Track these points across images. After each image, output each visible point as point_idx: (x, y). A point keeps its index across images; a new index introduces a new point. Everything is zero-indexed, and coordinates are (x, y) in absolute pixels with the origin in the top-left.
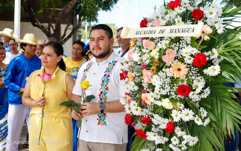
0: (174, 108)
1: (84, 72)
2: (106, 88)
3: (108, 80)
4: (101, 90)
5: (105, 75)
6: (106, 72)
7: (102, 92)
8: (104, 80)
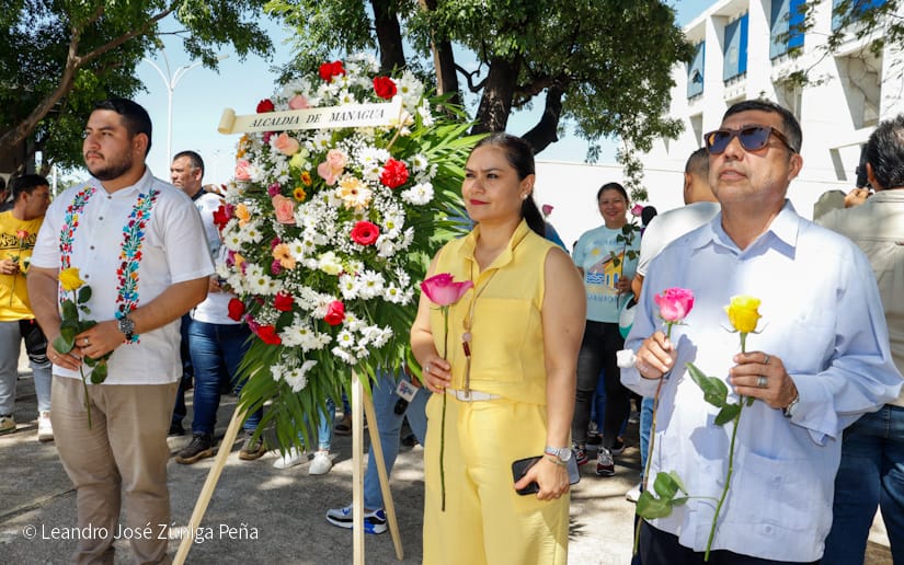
0: (344, 272)
1: (70, 214)
2: (134, 253)
3: (140, 235)
4: (123, 260)
5: (132, 223)
6: (133, 215)
7: (124, 265)
8: (128, 234)
